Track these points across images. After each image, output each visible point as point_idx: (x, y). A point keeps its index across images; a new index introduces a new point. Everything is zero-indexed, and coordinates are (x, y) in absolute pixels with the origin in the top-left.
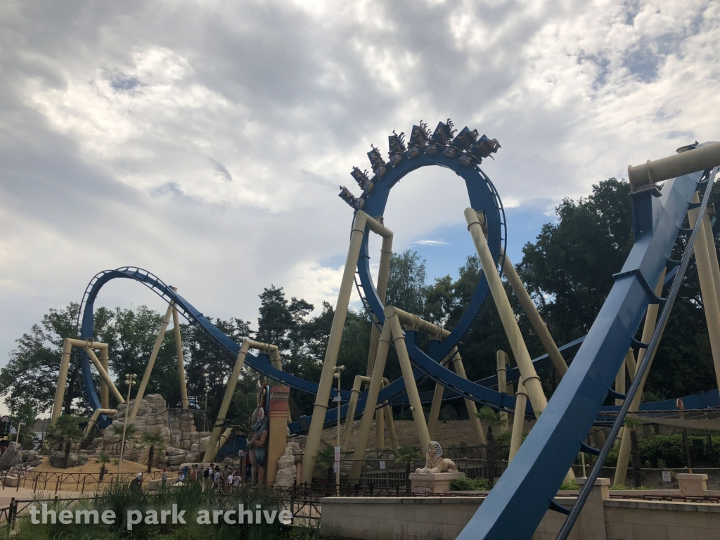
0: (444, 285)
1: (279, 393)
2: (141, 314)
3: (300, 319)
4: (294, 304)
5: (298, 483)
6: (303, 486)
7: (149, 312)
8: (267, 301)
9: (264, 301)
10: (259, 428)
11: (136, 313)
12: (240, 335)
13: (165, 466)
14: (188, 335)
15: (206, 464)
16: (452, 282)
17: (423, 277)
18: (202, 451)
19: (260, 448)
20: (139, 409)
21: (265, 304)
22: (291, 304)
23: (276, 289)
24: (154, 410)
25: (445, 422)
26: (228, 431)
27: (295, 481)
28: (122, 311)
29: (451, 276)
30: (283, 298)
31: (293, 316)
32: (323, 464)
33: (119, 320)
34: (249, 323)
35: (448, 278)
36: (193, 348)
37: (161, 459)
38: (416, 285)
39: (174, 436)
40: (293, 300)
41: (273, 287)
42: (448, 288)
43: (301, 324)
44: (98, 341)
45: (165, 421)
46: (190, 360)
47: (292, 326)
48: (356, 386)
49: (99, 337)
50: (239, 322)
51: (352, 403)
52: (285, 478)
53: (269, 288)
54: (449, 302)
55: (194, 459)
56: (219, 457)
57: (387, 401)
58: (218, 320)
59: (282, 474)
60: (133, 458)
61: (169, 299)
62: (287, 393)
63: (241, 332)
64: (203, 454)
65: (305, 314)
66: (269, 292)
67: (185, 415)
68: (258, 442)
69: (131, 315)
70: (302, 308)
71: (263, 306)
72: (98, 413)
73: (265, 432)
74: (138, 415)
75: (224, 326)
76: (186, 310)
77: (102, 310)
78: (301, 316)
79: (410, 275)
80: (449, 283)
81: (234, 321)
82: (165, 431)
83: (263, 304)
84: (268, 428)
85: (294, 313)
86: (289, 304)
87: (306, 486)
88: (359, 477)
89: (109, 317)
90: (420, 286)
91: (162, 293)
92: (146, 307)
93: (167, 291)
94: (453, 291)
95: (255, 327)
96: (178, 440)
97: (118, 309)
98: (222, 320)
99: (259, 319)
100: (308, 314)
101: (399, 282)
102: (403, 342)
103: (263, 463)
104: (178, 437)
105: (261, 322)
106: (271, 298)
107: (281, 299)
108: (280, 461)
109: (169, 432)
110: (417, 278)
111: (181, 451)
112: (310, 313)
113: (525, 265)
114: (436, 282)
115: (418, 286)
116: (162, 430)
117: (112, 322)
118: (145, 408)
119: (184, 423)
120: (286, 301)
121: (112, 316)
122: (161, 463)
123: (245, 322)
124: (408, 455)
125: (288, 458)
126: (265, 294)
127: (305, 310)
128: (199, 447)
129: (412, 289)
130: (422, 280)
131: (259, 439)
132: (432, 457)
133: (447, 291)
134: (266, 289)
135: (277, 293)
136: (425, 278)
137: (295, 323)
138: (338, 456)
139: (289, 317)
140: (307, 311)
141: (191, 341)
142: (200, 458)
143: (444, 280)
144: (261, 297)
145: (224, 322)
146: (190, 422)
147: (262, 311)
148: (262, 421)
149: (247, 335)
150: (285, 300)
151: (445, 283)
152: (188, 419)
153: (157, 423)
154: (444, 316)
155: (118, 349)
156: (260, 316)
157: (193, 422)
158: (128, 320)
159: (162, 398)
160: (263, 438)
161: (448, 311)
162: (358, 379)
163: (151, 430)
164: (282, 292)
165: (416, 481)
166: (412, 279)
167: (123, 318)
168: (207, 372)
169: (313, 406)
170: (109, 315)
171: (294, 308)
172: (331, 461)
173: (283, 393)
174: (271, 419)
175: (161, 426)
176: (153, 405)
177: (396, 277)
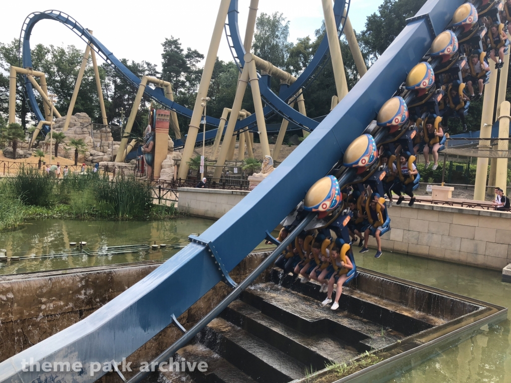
0: (305, 44)
1: (162, 115)
2: (71, 52)
3: (194, 65)
4: (189, 53)
5: (175, 178)
6: (179, 181)
7: (77, 51)
8: (167, 49)
9: (165, 48)
10: (148, 139)
11: (66, 51)
12: (149, 74)
13: (89, 163)
14: (110, 72)
15: (117, 163)
16: (311, 42)
17: (287, 36)
18: (114, 154)
19: (148, 153)
20: (70, 123)
21: (166, 51)
22: (187, 53)
23: (175, 39)
24: (82, 125)
25: (290, 146)
26: (133, 143)
27: (173, 177)
28: (56, 49)
29: (310, 37)
30: (180, 47)
31: (188, 62)
32: (194, 167)
33: (55, 56)
34: (156, 66)
35: (308, 39)
36: (115, 82)
37: (87, 158)
38: (280, 42)
39: (95, 143)
40: (188, 50)
41: (173, 38)
42: (307, 47)
43: (194, 69)
44: (39, 71)
45: (89, 132)
46: (114, 91)
47: (187, 70)
48: (224, 116)
49: (40, 68)
50: (148, 64)
51: (220, 128)
52: (167, 174)
53: (169, 38)
54: (306, 59)
55: (109, 159)
56: (128, 159)
57: (247, 128)
58: (133, 62)
59: (164, 172)
60: (66, 156)
61: (87, 40)
62: (168, 116)
63: (150, 73)
64: (115, 156)
65: (198, 61)
66: (169, 41)
67: (104, 129)
68: (147, 149)
69: (62, 52)
70: (195, 57)
71: (164, 53)
72: (42, 124)
73: (152, 142)
74: (69, 126)
75: (137, 67)
76: (100, 50)
77: (40, 47)
78: (194, 63)
79: (277, 33)
80: (308, 43)
81: (145, 63)
82: (88, 139)
83: (164, 51)
84: (154, 140)
85: (189, 60)
86: (185, 52)
87: (180, 181)
88: (219, 177)
89: (46, 53)
90: (283, 43)
91: (80, 34)
92: (74, 47)
93: (84, 32)
94: (311, 50)
95: (160, 69)
96: (98, 146)
97: (52, 46)
98: (136, 62)
99: (163, 63)
100: (200, 61)
101: (267, 39)
102: (257, 83)
103: (151, 164)
104: (99, 144)
105: (164, 65)
106: (170, 46)
107: (178, 48)
108: (163, 163)
109: (92, 140)
110: (282, 36)
111: (101, 154)
112: (201, 61)
113: (368, 33)
114: (298, 42)
115: (282, 43)
116: (86, 138)
117: (49, 57)
118: (76, 122)
119: (104, 135)
120: (182, 50)
121: (49, 51)
122: (87, 161)
123: (153, 65)
124: (252, 164)
125: (169, 161)
126: (166, 43)
127: (197, 58)
128: (112, 152)
129: (277, 45)
130: (285, 38)
131: (147, 147)
132: (266, 166)
133: (305, 49)
134: (167, 39)
135: (175, 43)
136: (288, 37)
137: (189, 68)
138: (202, 163)
139: (184, 63)
140: (199, 59)
141: (113, 77)
142: (113, 159)
143: (305, 41)
144: (163, 46)
145: (138, 64)
146: (108, 134)
147: (164, 56)
148: (150, 135)
149: (155, 75)
150: (181, 48)
151: (304, 43)
152: (106, 132)
153: (83, 133)
154: (301, 69)
155: (56, 79)
156: (163, 60)
157: (111, 134)
158: (61, 56)
159: (87, 116)
160: (150, 147)
161: (305, 65)
162: (226, 110)
163: (78, 137)
164: (179, 42)
165: (252, 181)
166: (277, 36)
167: (57, 54)
168: (127, 101)
169: (188, 127)
170: (46, 51)
171: (188, 56)
172: (198, 165)
173: (165, 115)
174: (156, 134)
175: (86, 135)
176: (81, 121)
177: (266, 34)
